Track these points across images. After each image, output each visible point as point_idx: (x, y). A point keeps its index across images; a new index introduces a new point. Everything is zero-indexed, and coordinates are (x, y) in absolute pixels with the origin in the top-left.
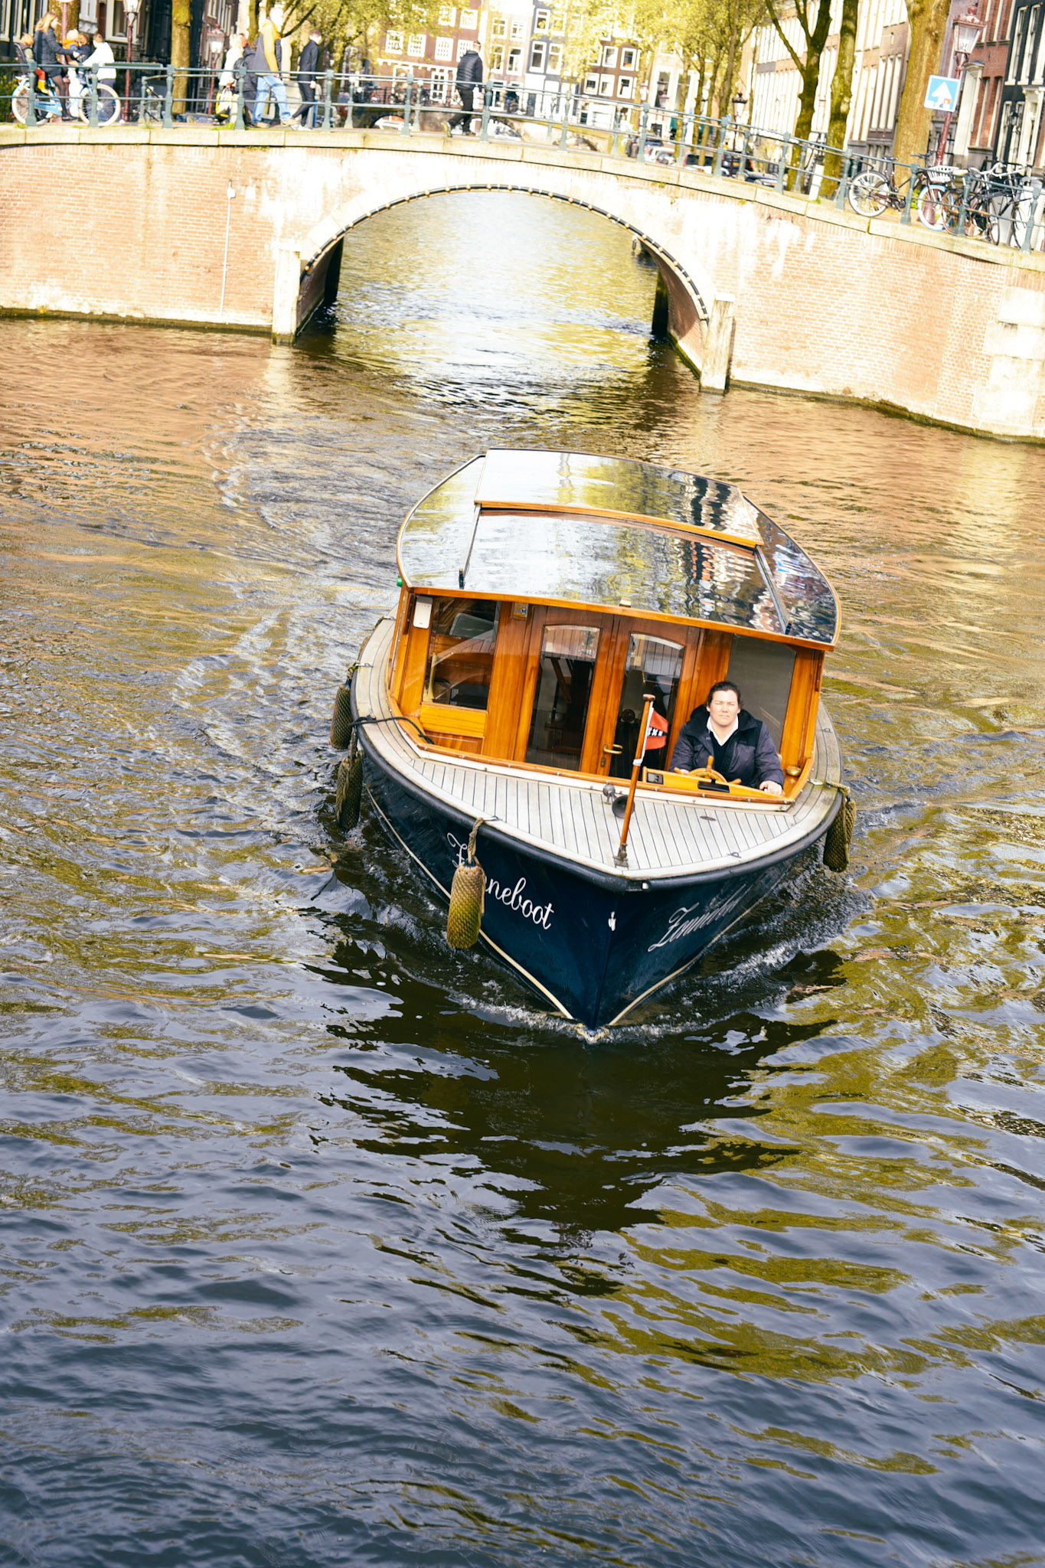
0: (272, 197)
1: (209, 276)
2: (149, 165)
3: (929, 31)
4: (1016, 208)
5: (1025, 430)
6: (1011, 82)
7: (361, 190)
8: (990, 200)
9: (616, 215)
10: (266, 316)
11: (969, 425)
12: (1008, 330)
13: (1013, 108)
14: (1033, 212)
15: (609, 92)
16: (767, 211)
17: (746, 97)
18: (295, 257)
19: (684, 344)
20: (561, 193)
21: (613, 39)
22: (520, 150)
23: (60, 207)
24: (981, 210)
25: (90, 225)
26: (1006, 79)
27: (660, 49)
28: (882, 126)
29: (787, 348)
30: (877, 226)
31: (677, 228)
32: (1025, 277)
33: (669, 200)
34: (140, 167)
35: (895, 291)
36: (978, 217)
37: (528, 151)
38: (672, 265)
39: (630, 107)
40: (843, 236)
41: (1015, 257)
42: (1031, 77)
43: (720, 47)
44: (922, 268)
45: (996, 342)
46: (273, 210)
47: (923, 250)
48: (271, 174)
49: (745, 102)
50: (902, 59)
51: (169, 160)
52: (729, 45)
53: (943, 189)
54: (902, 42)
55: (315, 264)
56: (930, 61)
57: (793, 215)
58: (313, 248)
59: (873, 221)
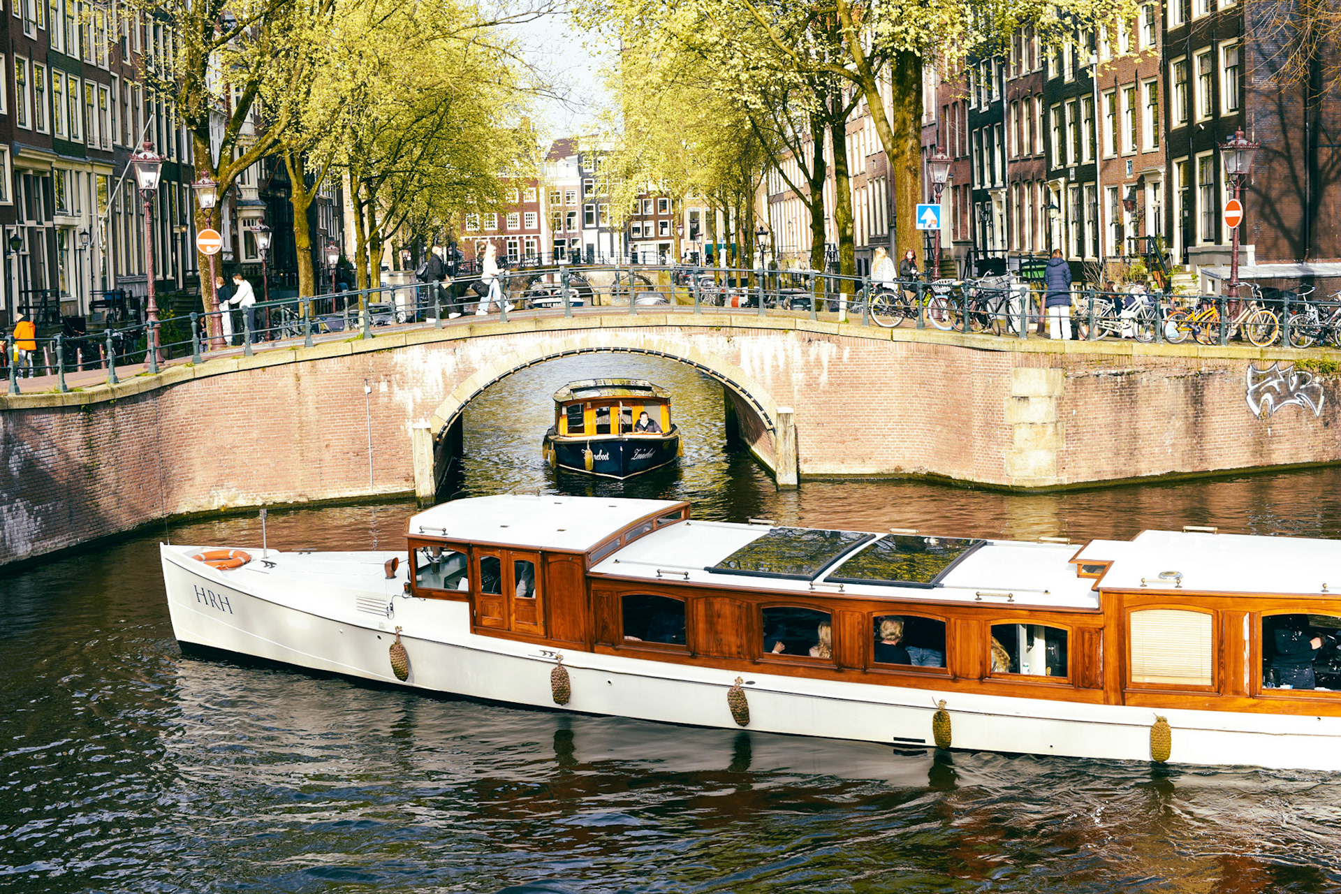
0: (401, 387)
1: (357, 459)
2: (298, 378)
3: (908, 168)
4: (1008, 304)
5: (1051, 480)
6: (977, 187)
7: (474, 370)
8: (986, 302)
9: (685, 358)
10: (410, 484)
11: (1005, 483)
12: (1022, 402)
13: (983, 207)
14: (1023, 307)
15: (652, 233)
16: (807, 335)
17: (766, 229)
18: (428, 433)
19: (757, 449)
20: (637, 347)
21: (648, 192)
22: (598, 319)
23: (228, 424)
24: (981, 311)
25: (255, 435)
26: (973, 186)
27: (688, 197)
28: (879, 232)
29: (843, 442)
30: (898, 334)
31: (736, 360)
32: (1027, 358)
33: (725, 339)
34: (291, 381)
35: (922, 384)
36: (979, 316)
37: (605, 318)
38: (737, 390)
39: (671, 242)
40: (872, 346)
41: (1016, 345)
42: (993, 181)
43: (737, 193)
44: (942, 362)
45: (1014, 414)
46: (405, 397)
47: (940, 348)
48: (398, 369)
49: (766, 234)
50: (885, 179)
51: (314, 371)
52: (746, 190)
53: (946, 297)
54: (883, 167)
55: (444, 435)
56: (913, 190)
57: (829, 336)
58: (440, 421)
59: (894, 330)
